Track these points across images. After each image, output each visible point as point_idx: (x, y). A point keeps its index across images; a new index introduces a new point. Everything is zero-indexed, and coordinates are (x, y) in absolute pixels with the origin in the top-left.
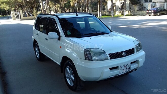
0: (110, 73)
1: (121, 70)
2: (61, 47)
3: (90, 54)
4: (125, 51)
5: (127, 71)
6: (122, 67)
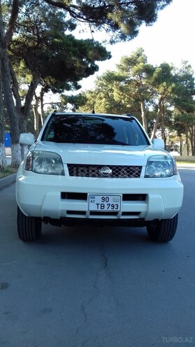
1: (91, 204)
3: (33, 158)
5: (110, 209)
6: (94, 198)
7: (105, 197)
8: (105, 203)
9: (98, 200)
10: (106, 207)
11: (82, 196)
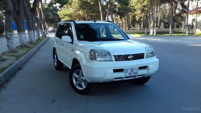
0: (114, 74)
1: (126, 73)
2: (72, 50)
3: (95, 54)
4: (133, 55)
5: (134, 75)
6: (127, 70)
7: (132, 69)
8: (132, 72)
9: (129, 71)
10: (132, 74)
11: (121, 70)
